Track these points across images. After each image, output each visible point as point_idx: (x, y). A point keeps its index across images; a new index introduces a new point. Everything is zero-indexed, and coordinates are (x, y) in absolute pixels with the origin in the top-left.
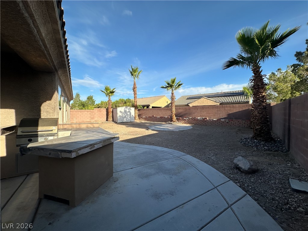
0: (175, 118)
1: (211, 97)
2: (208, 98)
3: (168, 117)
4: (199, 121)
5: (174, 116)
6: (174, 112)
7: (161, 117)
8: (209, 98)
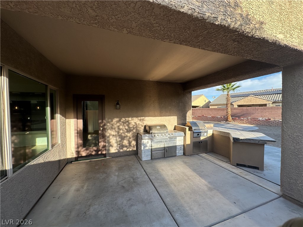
0: (230, 118)
1: (259, 95)
2: (254, 96)
3: (222, 117)
4: (260, 121)
5: (230, 116)
6: (230, 113)
7: (213, 117)
8: (256, 96)
